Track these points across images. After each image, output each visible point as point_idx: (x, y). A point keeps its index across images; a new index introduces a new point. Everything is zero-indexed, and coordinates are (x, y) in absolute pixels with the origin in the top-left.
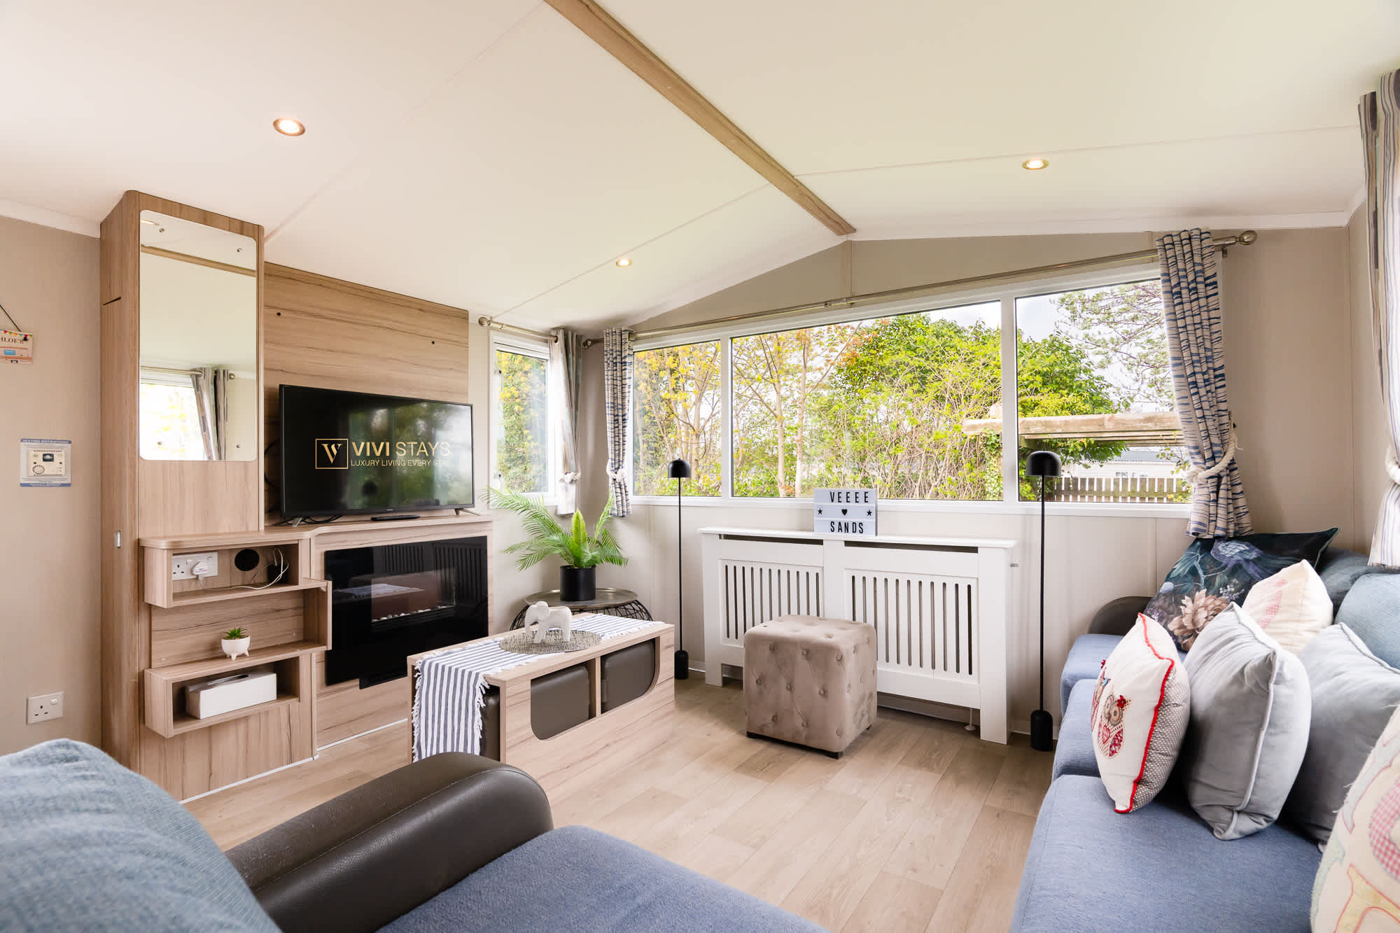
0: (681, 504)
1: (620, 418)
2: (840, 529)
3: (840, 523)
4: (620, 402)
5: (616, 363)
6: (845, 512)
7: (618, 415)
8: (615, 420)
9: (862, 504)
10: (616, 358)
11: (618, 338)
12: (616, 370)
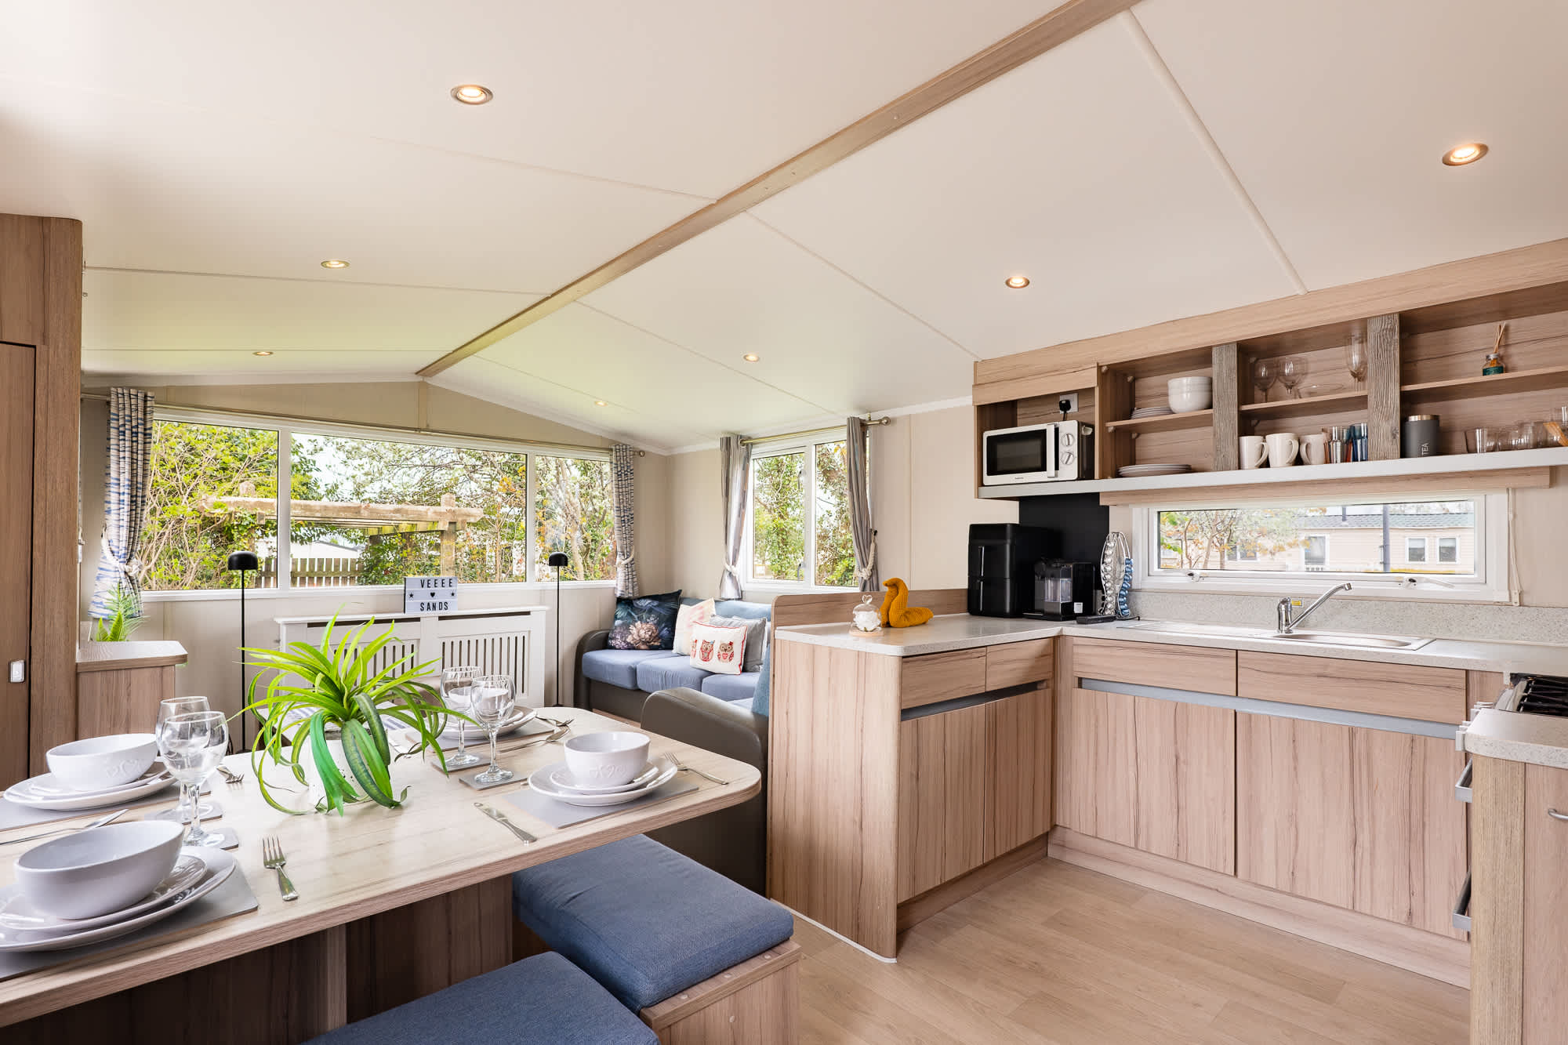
0: (245, 598)
1: (140, 499)
2: (429, 608)
3: (429, 604)
4: (140, 479)
5: (137, 433)
6: (433, 595)
7: (136, 496)
8: (132, 502)
9: (447, 588)
10: (137, 427)
11: (141, 403)
12: (137, 441)
